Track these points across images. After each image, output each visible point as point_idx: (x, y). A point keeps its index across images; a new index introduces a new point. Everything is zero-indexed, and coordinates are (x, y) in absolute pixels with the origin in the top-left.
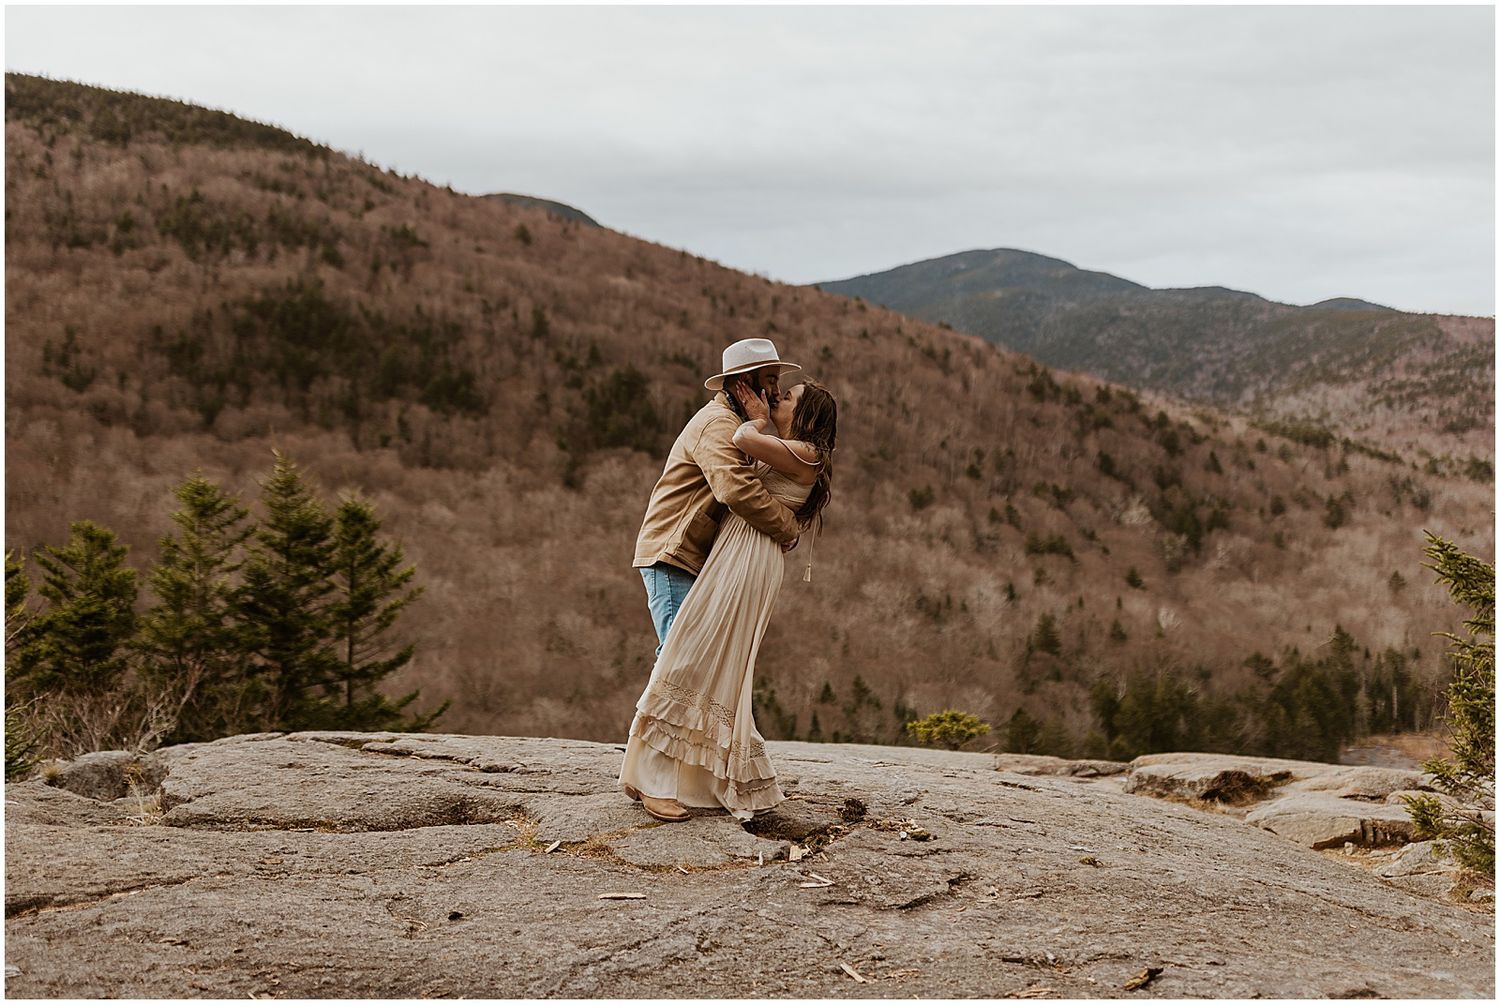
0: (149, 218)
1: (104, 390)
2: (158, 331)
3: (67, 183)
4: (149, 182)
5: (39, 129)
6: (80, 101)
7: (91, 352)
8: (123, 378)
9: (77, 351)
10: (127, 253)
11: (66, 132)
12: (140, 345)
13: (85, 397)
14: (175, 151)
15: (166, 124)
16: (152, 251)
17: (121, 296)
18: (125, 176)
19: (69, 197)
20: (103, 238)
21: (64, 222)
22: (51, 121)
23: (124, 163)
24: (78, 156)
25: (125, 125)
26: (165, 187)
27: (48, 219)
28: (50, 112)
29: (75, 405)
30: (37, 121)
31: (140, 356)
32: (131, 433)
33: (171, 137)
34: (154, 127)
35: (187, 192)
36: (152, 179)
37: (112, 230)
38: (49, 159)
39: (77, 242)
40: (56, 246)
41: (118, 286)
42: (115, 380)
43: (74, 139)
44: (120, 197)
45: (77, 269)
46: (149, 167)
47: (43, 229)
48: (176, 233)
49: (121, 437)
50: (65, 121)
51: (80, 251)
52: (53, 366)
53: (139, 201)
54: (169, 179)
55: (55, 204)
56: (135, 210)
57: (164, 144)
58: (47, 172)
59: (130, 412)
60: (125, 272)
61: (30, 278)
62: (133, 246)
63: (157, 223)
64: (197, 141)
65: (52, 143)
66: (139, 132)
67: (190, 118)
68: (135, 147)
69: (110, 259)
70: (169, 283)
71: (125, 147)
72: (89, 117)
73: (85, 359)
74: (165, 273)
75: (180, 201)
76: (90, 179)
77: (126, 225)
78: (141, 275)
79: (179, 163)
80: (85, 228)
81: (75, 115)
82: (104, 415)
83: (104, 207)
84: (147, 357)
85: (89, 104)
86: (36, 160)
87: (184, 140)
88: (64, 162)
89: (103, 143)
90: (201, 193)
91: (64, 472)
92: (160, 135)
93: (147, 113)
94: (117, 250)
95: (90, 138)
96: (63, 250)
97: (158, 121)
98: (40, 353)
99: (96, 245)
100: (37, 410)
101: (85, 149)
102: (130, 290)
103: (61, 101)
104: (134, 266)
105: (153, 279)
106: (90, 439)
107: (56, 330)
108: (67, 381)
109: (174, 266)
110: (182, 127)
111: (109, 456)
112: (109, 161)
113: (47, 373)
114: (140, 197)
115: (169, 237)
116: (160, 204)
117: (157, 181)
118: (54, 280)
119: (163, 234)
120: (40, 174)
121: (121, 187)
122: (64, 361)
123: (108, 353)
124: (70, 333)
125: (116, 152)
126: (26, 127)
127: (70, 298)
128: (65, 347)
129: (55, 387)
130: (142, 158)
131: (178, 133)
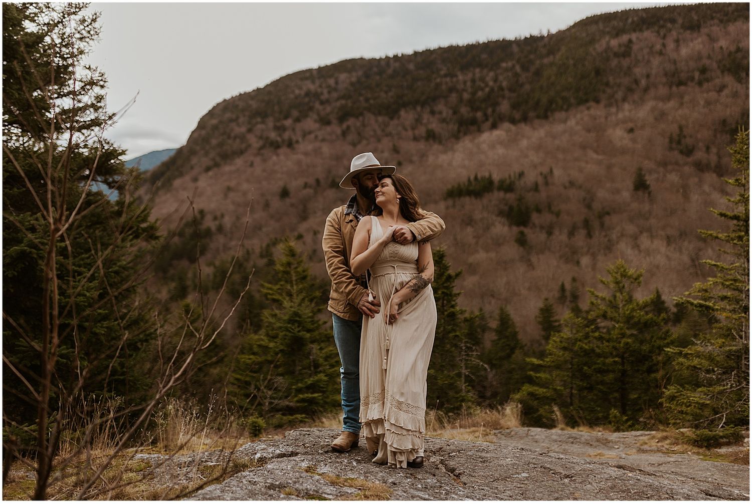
0: (715, 65)
1: (700, 155)
2: (724, 122)
3: (674, 56)
4: (713, 47)
5: (658, 32)
6: (675, 14)
7: (691, 136)
8: (708, 148)
9: (685, 137)
10: (705, 85)
11: (670, 30)
12: (715, 130)
13: (690, 159)
14: (725, 28)
15: (718, 15)
16: (718, 81)
17: (704, 107)
18: (701, 46)
19: (675, 62)
20: (692, 79)
21: (673, 75)
22: (662, 27)
23: (700, 40)
24: (677, 41)
25: (698, 20)
26: (721, 48)
27: (666, 74)
28: (661, 22)
29: (686, 164)
30: (656, 28)
31: (715, 136)
32: (714, 175)
33: (721, 21)
34: (712, 18)
35: (733, 48)
36: (715, 45)
37: (697, 75)
38: (664, 45)
39: (680, 83)
40: (671, 87)
41: (702, 103)
42: (704, 149)
43: (674, 33)
44: (699, 57)
45: (682, 97)
46: (712, 39)
47: (664, 80)
48: (729, 70)
49: (710, 177)
50: (669, 25)
51: (682, 88)
52: (674, 145)
53: (709, 57)
54: (723, 43)
55: (670, 67)
56: (706, 62)
57: (718, 26)
58: (664, 52)
59: (713, 165)
60: (705, 95)
61: (660, 104)
62: (708, 80)
63: (719, 67)
64: (735, 20)
65: (664, 37)
66: (704, 22)
67: (730, 9)
68: (704, 30)
69: (697, 89)
70: (727, 96)
71: (699, 31)
72: (680, 21)
73: (689, 141)
74: (726, 92)
75: (730, 54)
76: (684, 51)
77: (703, 71)
78: (713, 95)
79: (727, 33)
80: (683, 76)
81: (673, 21)
82: (701, 167)
83: (692, 64)
84: (718, 136)
85: (679, 14)
86: (658, 47)
87: (729, 21)
88: (671, 45)
89: (688, 32)
90: (741, 47)
91: (686, 197)
92: (716, 21)
93: (709, 12)
94: (700, 84)
95: (682, 31)
96: (674, 88)
97: (714, 15)
98: (667, 140)
99: (690, 83)
100: (670, 167)
101: (680, 37)
102: (708, 103)
103: (667, 16)
104: (708, 91)
105: (719, 96)
106: (696, 180)
107: (674, 128)
108: (681, 152)
109: (730, 87)
110: (726, 14)
111: (706, 188)
112: (692, 41)
113: (671, 149)
114: (709, 55)
115: (726, 73)
116: (720, 57)
117: (717, 46)
118: (672, 104)
119: (723, 72)
120: (661, 53)
121: (699, 53)
122: (679, 142)
123: (699, 136)
124: (681, 128)
125: (695, 35)
126: (652, 32)
127: (680, 112)
128: (679, 135)
129: (676, 155)
130: (708, 35)
131: (725, 18)
